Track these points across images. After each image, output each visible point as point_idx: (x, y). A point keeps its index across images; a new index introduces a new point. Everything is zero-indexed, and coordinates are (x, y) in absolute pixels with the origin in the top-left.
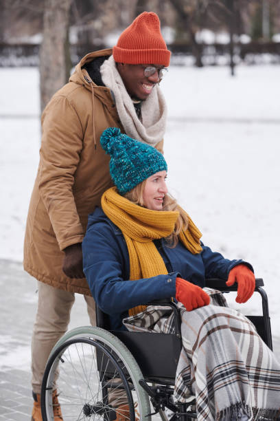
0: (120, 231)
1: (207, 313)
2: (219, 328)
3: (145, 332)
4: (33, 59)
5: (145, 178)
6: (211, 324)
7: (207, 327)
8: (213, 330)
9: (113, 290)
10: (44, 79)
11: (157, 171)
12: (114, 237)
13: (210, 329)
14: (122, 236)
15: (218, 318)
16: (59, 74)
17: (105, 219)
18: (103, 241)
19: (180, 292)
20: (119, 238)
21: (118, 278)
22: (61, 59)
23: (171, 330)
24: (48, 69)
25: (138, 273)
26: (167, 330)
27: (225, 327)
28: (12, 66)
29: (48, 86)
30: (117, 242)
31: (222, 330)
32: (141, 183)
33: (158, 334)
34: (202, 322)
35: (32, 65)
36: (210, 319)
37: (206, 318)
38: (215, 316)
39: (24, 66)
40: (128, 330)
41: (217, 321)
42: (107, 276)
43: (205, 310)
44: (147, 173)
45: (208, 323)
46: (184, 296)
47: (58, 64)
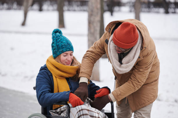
0: (51, 74)
1: (79, 108)
2: (83, 115)
3: (57, 116)
4: (85, 8)
5: (60, 54)
6: (80, 113)
7: (78, 114)
8: (81, 116)
9: (45, 96)
10: (90, 16)
11: (65, 51)
12: (49, 76)
13: (80, 115)
14: (52, 75)
15: (83, 111)
16: (97, 13)
17: (46, 68)
18: (44, 77)
19: (71, 99)
20: (51, 76)
21: (48, 92)
22: (99, 6)
23: (66, 115)
24: (92, 11)
25: (57, 91)
26: (65, 115)
27: (86, 114)
28: (74, 10)
29: (92, 19)
30: (50, 78)
31: (85, 116)
32: (59, 55)
33: (62, 117)
34: (77, 112)
35: (84, 11)
36: (80, 111)
37: (78, 110)
38: (82, 110)
39: (81, 10)
40: (51, 115)
41: (82, 112)
42: (43, 91)
43: (78, 107)
44: (61, 52)
45: (79, 113)
46: (72, 101)
47: (97, 9)
